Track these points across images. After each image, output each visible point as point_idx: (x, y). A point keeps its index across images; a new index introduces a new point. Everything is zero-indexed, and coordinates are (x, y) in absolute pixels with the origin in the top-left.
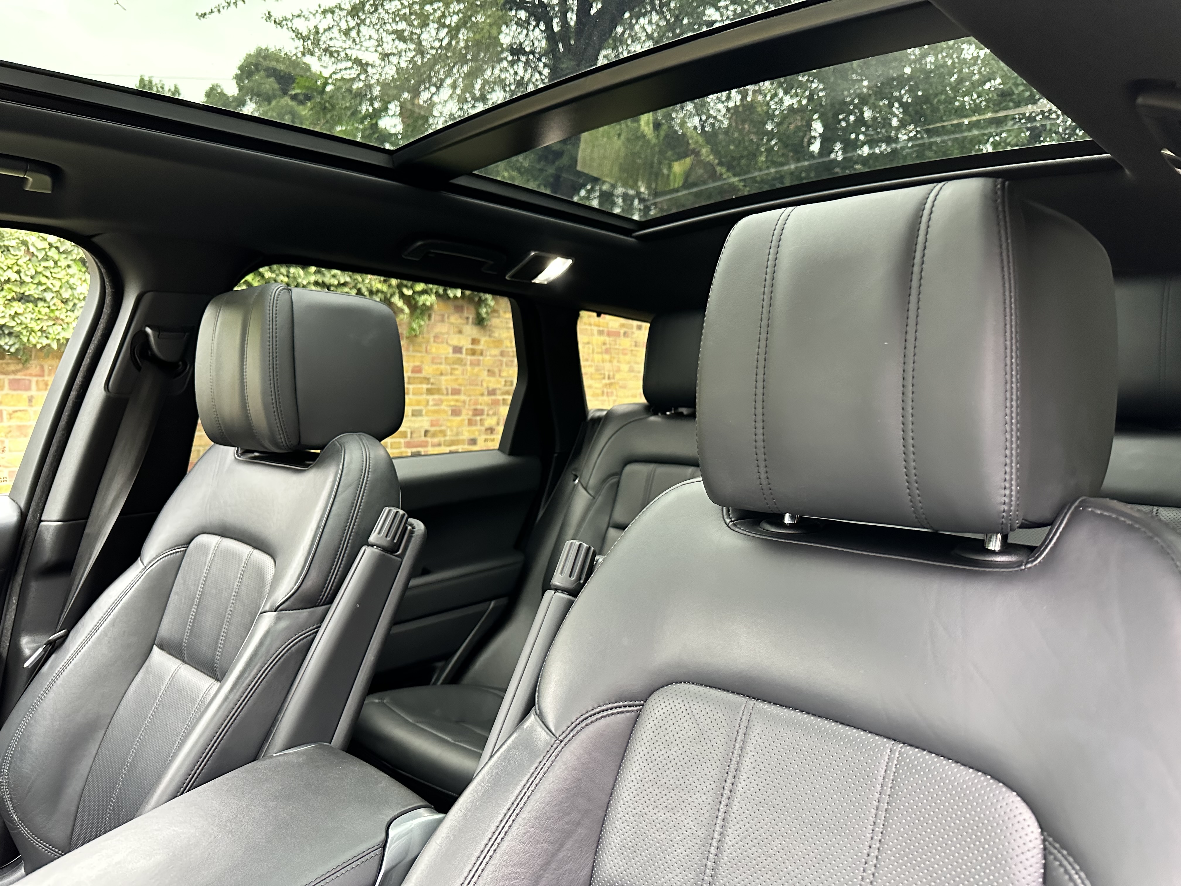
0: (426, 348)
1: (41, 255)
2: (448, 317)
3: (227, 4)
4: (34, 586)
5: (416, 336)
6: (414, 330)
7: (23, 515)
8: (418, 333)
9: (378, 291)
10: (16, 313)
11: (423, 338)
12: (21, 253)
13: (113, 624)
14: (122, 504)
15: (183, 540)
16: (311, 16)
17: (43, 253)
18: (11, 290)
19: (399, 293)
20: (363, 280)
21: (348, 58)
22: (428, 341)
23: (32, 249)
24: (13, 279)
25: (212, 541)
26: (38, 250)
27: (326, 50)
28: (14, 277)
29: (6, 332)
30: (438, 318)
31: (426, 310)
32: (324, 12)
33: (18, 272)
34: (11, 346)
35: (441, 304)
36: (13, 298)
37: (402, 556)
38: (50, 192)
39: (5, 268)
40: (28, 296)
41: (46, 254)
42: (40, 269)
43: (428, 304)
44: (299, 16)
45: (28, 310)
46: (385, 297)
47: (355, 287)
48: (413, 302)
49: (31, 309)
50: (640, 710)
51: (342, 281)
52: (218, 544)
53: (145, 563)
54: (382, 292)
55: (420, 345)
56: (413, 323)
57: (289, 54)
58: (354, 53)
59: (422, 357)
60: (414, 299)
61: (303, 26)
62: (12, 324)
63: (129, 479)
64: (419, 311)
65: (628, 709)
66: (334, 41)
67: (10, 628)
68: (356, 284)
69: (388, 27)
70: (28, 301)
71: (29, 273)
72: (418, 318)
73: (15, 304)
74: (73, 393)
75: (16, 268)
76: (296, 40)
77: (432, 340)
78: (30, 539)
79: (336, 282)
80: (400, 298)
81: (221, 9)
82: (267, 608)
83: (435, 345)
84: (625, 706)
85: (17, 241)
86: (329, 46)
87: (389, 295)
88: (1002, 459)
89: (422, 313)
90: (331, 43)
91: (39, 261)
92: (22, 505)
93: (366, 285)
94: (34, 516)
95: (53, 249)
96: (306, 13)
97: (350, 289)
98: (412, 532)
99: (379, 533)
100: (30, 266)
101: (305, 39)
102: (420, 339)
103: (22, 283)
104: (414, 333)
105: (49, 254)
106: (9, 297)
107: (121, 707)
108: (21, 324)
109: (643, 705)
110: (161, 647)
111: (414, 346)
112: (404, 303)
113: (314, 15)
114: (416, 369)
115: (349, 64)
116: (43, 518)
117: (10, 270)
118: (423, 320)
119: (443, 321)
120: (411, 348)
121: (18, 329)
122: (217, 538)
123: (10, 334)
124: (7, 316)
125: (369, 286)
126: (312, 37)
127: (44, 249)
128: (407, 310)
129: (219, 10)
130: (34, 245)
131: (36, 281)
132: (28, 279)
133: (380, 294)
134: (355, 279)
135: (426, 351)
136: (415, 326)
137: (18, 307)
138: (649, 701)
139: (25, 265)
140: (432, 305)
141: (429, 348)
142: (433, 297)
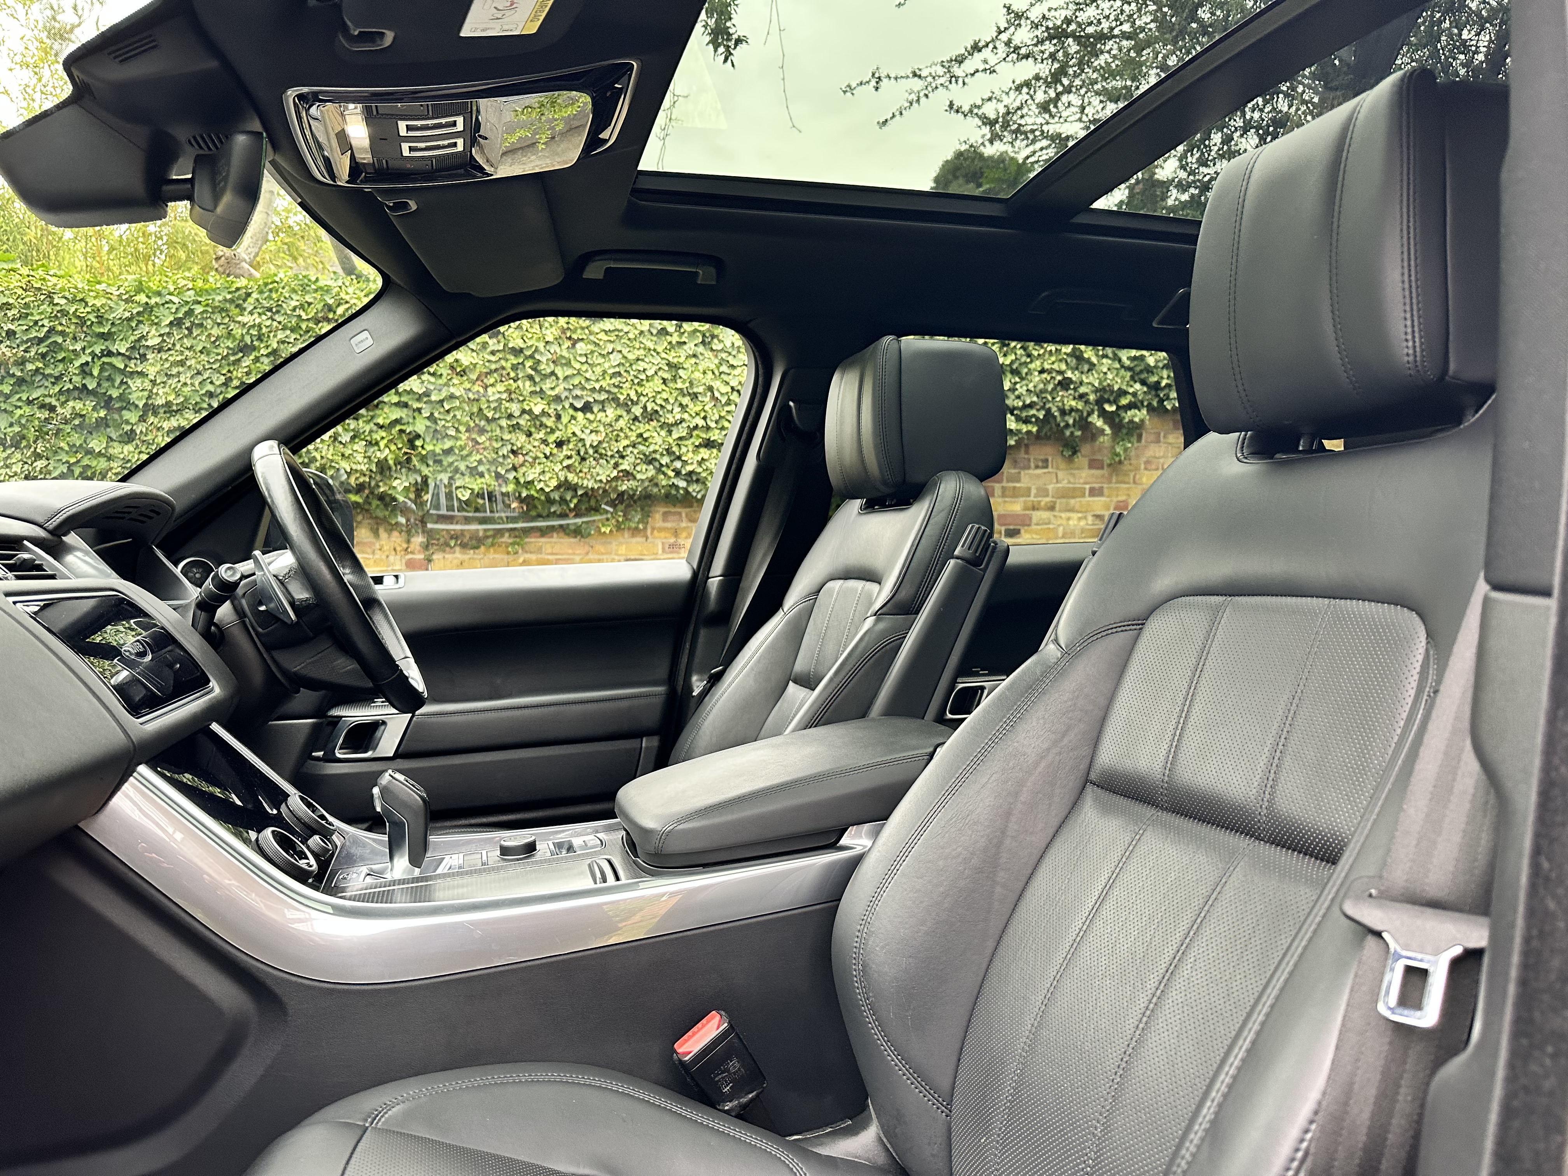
0: (1134, 477)
1: (724, 400)
2: (1165, 437)
3: (908, 104)
4: (703, 634)
5: (1120, 462)
6: (1118, 455)
7: (695, 574)
8: (1123, 458)
9: (1072, 410)
10: (702, 459)
11: (1130, 464)
12: (707, 399)
13: (759, 661)
14: (769, 560)
15: (815, 589)
16: (1004, 96)
17: (726, 397)
18: (698, 436)
19: (1098, 410)
20: (1053, 398)
21: (1044, 135)
22: (1137, 469)
23: (717, 394)
24: (700, 426)
25: (837, 585)
26: (722, 394)
27: (1017, 131)
28: (701, 423)
29: (694, 478)
30: (1152, 437)
31: (1135, 430)
32: (1019, 88)
33: (705, 418)
34: (698, 492)
35: (1156, 420)
36: (700, 444)
37: (985, 570)
38: (714, 283)
39: (694, 415)
40: (713, 441)
41: (729, 399)
42: (723, 414)
43: (1137, 420)
44: (990, 99)
45: (713, 456)
46: (1081, 417)
47: (1043, 408)
48: (1117, 420)
49: (714, 454)
50: (1140, 629)
51: (1028, 402)
52: (841, 587)
53: (785, 610)
54: (1077, 410)
55: (1126, 474)
56: (1116, 446)
57: (975, 144)
58: (1051, 129)
59: (1128, 489)
60: (1119, 415)
61: (990, 110)
62: (699, 470)
63: (775, 538)
64: (1124, 431)
65: (1131, 627)
66: (1026, 118)
67: (684, 670)
68: (1045, 404)
69: (1097, 87)
70: (713, 447)
71: (713, 418)
72: (1123, 440)
73: (702, 450)
74: (734, 467)
75: (703, 414)
76: (983, 127)
77: (1142, 466)
78: (700, 594)
79: (1021, 404)
80: (1099, 416)
81: (904, 112)
82: (869, 615)
83: (1146, 472)
84: (1128, 625)
85: (704, 387)
86: (1020, 125)
87: (1085, 414)
88: (1402, 315)
89: (1129, 434)
90: (1023, 122)
91: (723, 406)
92: (695, 566)
93: (1056, 404)
94: (703, 574)
95: (735, 393)
96: (998, 93)
97: (1038, 410)
98: (995, 548)
99: (963, 546)
100: (715, 411)
101: (992, 123)
102: (1126, 467)
103: (708, 428)
104: (1117, 459)
105: (731, 398)
106: (697, 444)
107: (763, 730)
108: (707, 470)
109: (1144, 624)
110: (795, 682)
111: (1117, 475)
112: (1105, 422)
113: (1007, 93)
114: (1121, 504)
115: (1045, 143)
116: (710, 575)
117: (698, 417)
118: (1130, 442)
119: (1158, 441)
120: (1114, 479)
121: (704, 475)
122: (840, 582)
123: (697, 481)
124: (695, 462)
125: (1060, 404)
126: (1000, 120)
127: (727, 393)
128: (1108, 430)
129: (901, 114)
130: (718, 390)
131: (720, 426)
132: (713, 425)
133: (1073, 414)
134: (1043, 398)
135: (1134, 482)
136: (1118, 449)
137: (704, 453)
138: (1149, 620)
139: (710, 411)
140: (1142, 421)
141: (1138, 477)
142: (1144, 411)
